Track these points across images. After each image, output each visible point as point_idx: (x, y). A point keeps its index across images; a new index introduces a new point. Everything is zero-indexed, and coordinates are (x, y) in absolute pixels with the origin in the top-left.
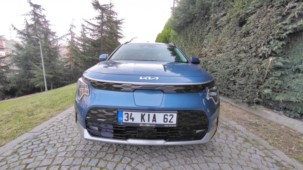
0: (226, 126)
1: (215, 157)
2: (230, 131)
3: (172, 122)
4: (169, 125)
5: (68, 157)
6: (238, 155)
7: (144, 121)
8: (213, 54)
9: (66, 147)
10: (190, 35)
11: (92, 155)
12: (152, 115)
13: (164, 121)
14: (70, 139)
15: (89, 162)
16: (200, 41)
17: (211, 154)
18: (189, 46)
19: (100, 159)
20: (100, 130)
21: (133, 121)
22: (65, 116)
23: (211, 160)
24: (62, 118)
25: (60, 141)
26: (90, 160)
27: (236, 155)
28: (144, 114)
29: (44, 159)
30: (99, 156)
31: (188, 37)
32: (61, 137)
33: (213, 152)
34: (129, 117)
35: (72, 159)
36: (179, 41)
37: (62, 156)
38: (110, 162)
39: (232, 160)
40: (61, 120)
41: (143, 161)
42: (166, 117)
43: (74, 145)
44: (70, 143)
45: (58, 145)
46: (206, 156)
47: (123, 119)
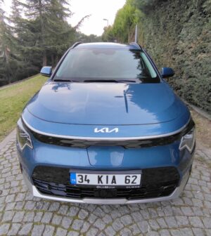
0: (201, 158)
1: (184, 206)
2: (205, 166)
3: (136, 183)
4: (131, 186)
5: (18, 211)
7: (102, 183)
8: (193, 53)
9: (14, 195)
10: (162, 19)
11: (45, 208)
12: (111, 177)
13: (126, 182)
14: (17, 184)
15: (42, 217)
16: (176, 30)
17: (181, 202)
19: (54, 212)
20: (50, 187)
21: (88, 182)
22: (8, 146)
23: (180, 212)
24: (6, 150)
25: (7, 186)
26: (43, 215)
28: (102, 176)
30: (52, 209)
31: (159, 22)
32: (7, 180)
33: (183, 200)
34: (84, 179)
35: (22, 213)
37: (11, 209)
38: (65, 218)
39: (204, 210)
40: (5, 153)
41: (102, 214)
42: (128, 178)
43: (23, 193)
44: (18, 189)
45: (5, 192)
46: (174, 206)
47: (76, 181)
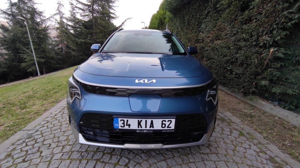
0: (222, 118)
1: (211, 154)
2: (226, 124)
3: (171, 127)
4: (166, 130)
5: (64, 160)
6: (233, 150)
7: (141, 127)
8: (210, 40)
9: (61, 147)
10: (186, 18)
11: (89, 157)
12: (149, 121)
13: (162, 127)
14: (65, 138)
15: (86, 164)
16: (197, 25)
17: (208, 151)
18: (185, 30)
19: (97, 160)
20: (95, 135)
21: (129, 127)
22: (59, 110)
23: (208, 158)
24: (57, 112)
25: (56, 140)
26: (87, 162)
27: (231, 150)
28: (141, 121)
29: (40, 162)
30: (96, 157)
31: (184, 20)
32: (56, 135)
33: (209, 149)
34: (125, 124)
35: (68, 161)
36: (175, 24)
37: (58, 158)
38: (107, 164)
39: (228, 156)
40: (56, 115)
41: (141, 161)
42: (164, 122)
43: (69, 145)
44: (66, 142)
45: (53, 145)
46: (203, 153)
47: (118, 126)
